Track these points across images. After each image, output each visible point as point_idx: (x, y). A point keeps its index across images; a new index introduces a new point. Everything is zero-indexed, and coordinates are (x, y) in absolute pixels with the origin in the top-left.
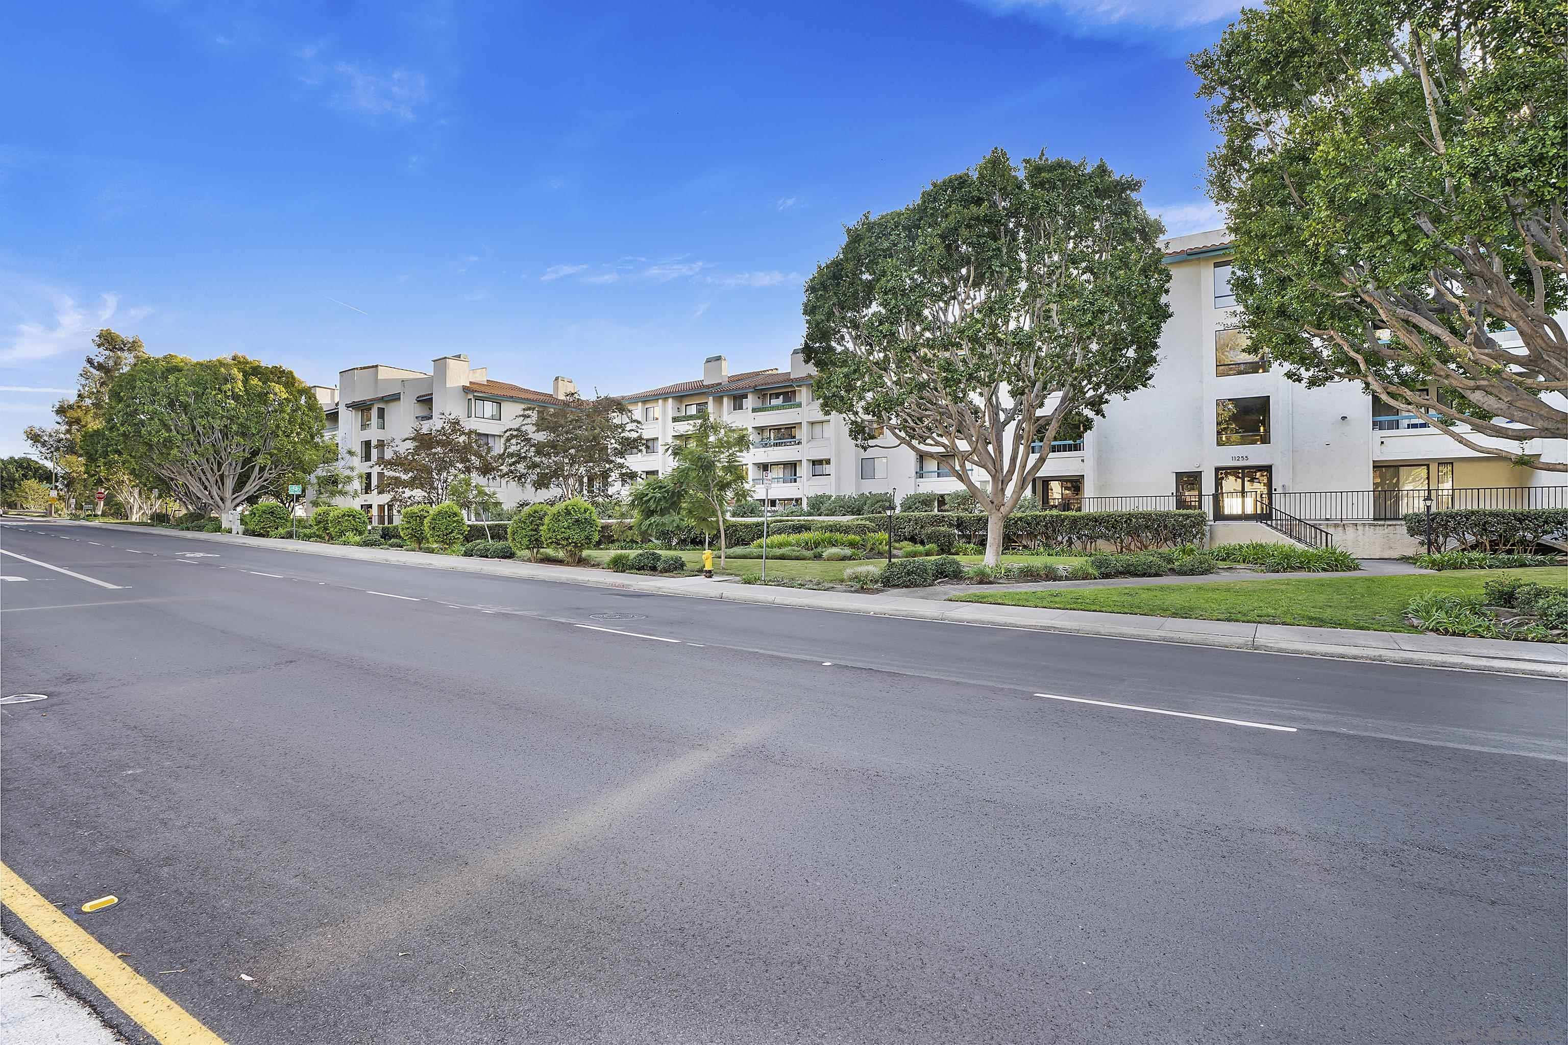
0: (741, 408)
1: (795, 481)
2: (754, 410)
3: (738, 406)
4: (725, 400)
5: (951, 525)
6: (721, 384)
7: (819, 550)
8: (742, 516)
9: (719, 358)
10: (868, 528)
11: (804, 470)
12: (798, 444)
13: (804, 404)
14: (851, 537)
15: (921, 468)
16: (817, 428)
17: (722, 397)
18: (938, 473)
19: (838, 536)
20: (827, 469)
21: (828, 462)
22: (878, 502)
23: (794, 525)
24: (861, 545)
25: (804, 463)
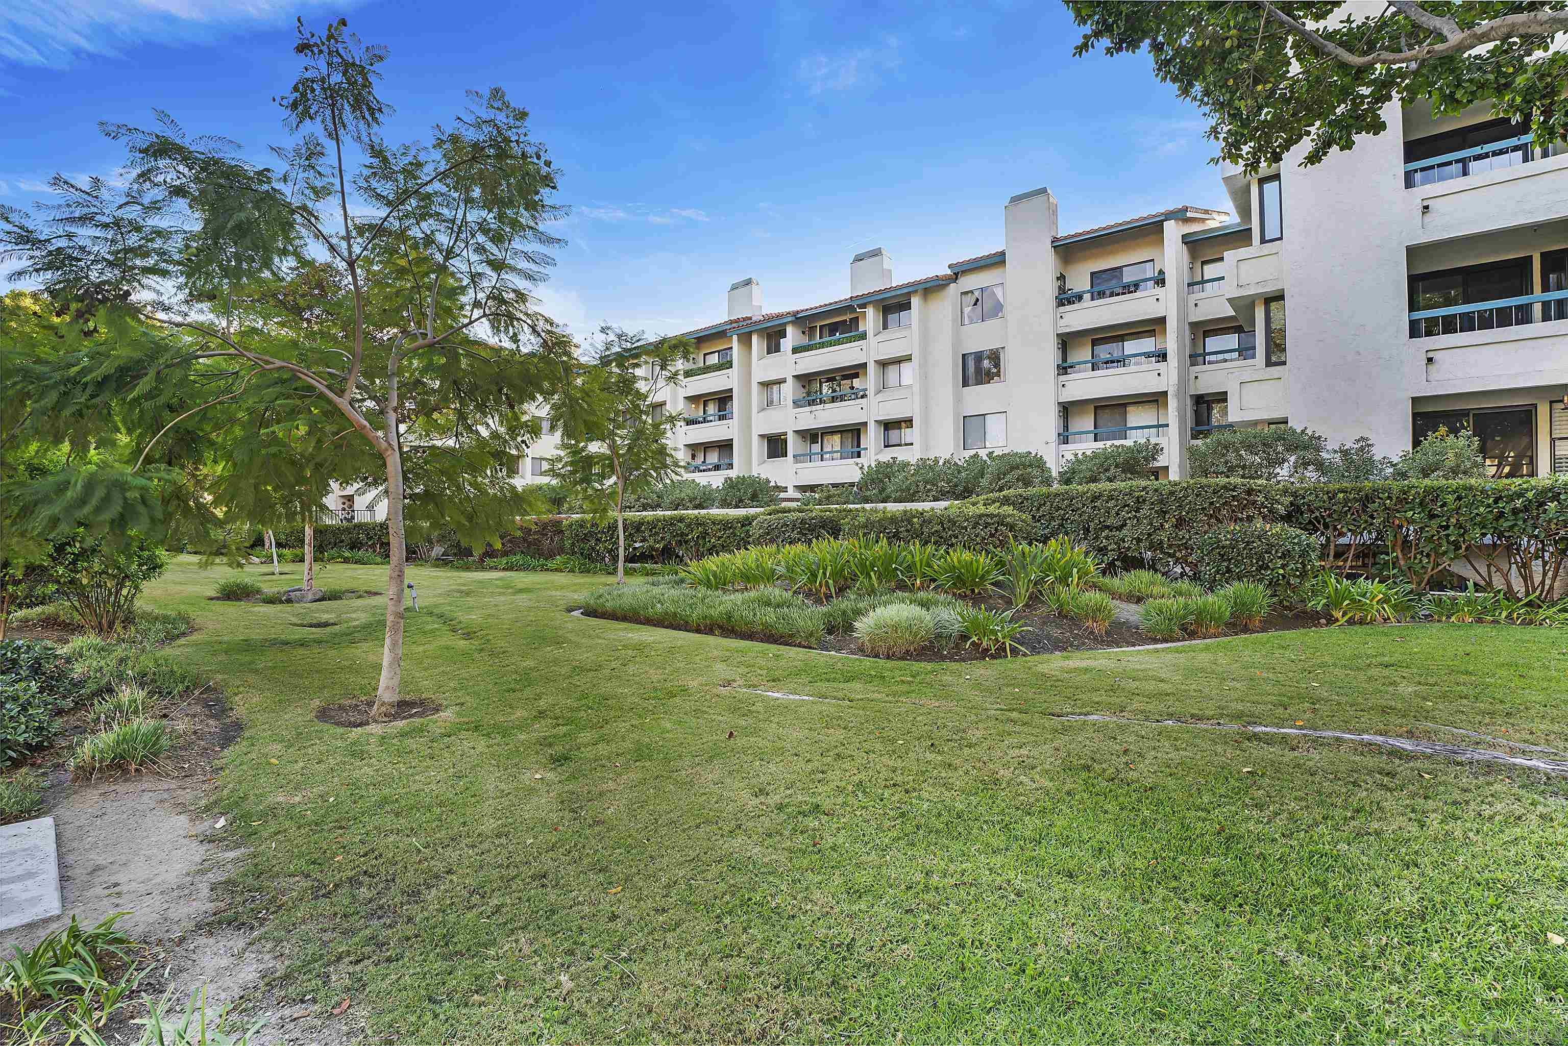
0: (778, 350)
1: (859, 456)
2: (795, 350)
3: (773, 348)
4: (755, 338)
5: (1272, 516)
6: (750, 318)
7: (845, 604)
8: (737, 507)
9: (748, 282)
10: (1012, 527)
11: (872, 438)
12: (862, 397)
13: (870, 334)
14: (961, 556)
15: (1066, 427)
16: (892, 371)
17: (749, 334)
18: (1096, 435)
19: (915, 551)
20: (907, 434)
21: (909, 422)
22: (1012, 468)
23: (803, 522)
24: (996, 584)
25: (872, 427)
